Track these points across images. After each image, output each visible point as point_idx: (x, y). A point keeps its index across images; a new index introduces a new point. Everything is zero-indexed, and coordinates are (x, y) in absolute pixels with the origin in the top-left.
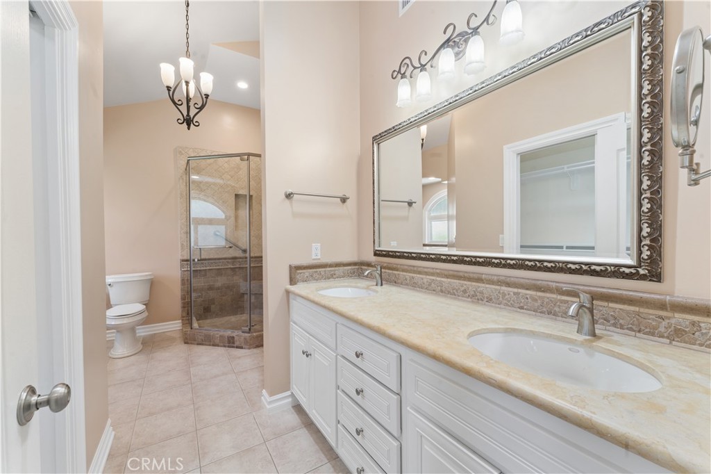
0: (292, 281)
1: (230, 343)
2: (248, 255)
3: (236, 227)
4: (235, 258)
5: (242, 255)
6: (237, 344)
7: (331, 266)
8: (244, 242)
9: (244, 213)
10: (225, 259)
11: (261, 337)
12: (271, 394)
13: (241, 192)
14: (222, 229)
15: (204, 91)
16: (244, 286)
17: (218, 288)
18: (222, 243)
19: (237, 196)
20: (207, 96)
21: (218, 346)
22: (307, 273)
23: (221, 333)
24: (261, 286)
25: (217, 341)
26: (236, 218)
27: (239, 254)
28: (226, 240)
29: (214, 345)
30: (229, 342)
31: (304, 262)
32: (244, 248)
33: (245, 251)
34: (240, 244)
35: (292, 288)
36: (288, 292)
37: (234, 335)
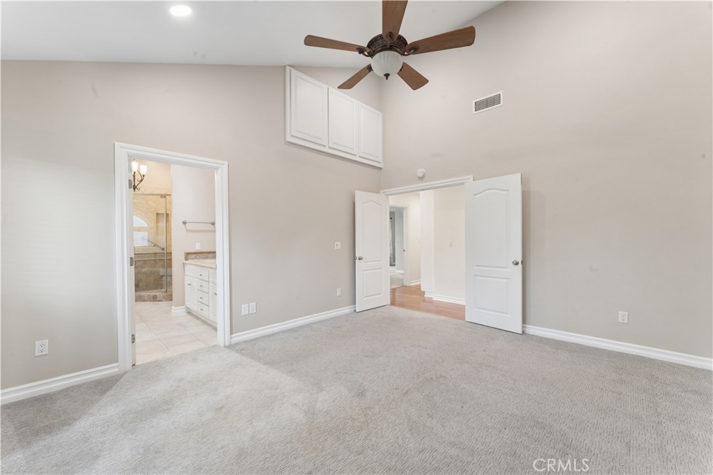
0: (186, 259)
1: (155, 299)
2: (165, 252)
3: (157, 233)
4: (156, 253)
5: (161, 251)
6: (158, 299)
7: (206, 253)
8: (162, 243)
9: (163, 224)
10: (149, 254)
11: (171, 295)
12: (175, 306)
13: (160, 212)
14: (145, 234)
15: (142, 173)
16: (162, 271)
17: (144, 273)
18: (146, 244)
19: (157, 214)
20: (144, 176)
21: (146, 301)
22: (193, 256)
23: (148, 294)
24: (171, 271)
25: (146, 298)
26: (157, 228)
27: (159, 250)
28: (149, 241)
29: (144, 301)
30: (153, 298)
31: (192, 251)
32: (162, 247)
33: (163, 249)
34: (160, 245)
35: (187, 262)
36: (184, 264)
37: (157, 294)
